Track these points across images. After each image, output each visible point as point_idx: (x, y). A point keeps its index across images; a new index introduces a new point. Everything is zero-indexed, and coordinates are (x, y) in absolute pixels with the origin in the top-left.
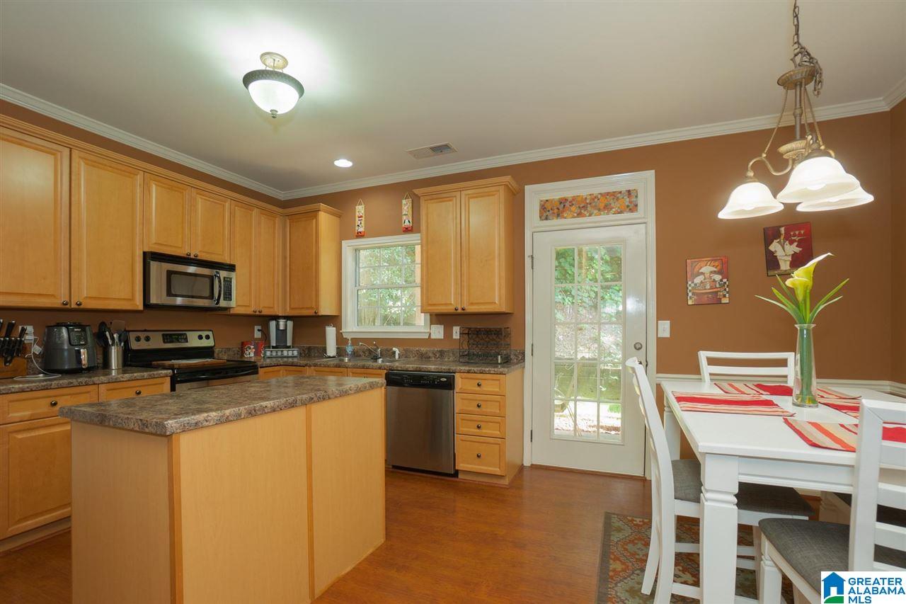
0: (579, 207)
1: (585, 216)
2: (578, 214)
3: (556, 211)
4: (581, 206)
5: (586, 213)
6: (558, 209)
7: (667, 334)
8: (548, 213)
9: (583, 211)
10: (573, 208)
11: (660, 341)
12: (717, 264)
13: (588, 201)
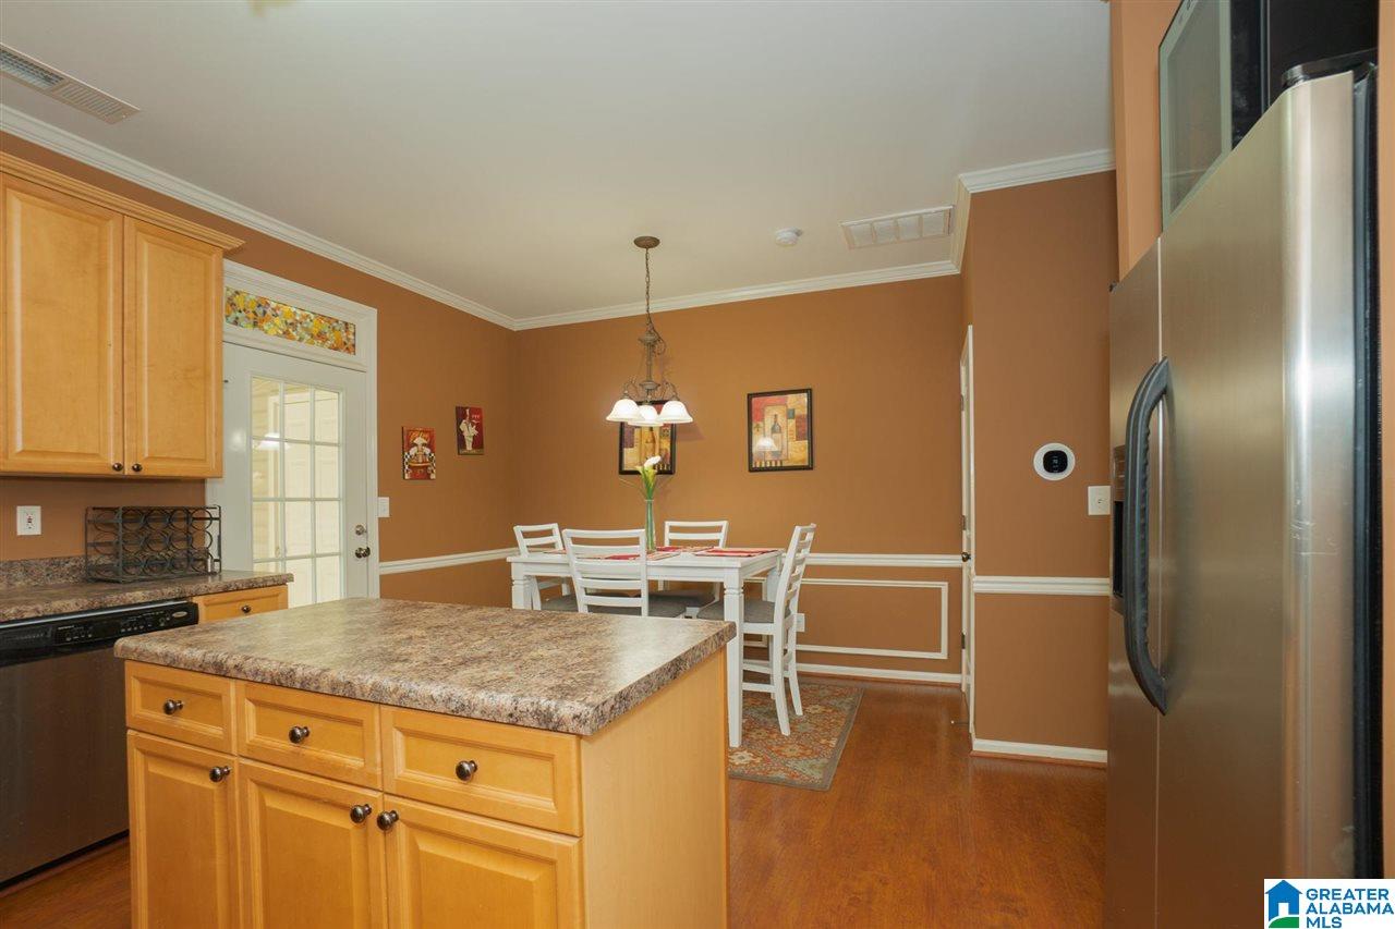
0: (286, 322)
1: (293, 338)
2: (284, 333)
3: (251, 315)
4: (289, 321)
5: (294, 333)
6: (255, 313)
7: (386, 514)
8: (238, 314)
9: (290, 330)
10: (277, 321)
11: (381, 520)
12: (427, 436)
13: (298, 318)
